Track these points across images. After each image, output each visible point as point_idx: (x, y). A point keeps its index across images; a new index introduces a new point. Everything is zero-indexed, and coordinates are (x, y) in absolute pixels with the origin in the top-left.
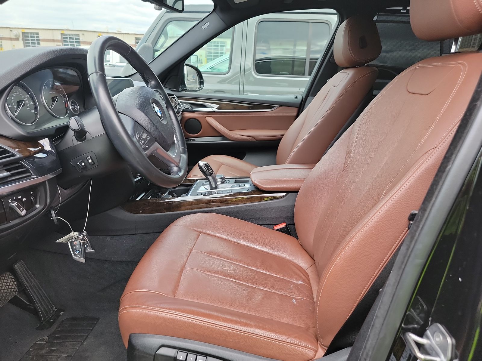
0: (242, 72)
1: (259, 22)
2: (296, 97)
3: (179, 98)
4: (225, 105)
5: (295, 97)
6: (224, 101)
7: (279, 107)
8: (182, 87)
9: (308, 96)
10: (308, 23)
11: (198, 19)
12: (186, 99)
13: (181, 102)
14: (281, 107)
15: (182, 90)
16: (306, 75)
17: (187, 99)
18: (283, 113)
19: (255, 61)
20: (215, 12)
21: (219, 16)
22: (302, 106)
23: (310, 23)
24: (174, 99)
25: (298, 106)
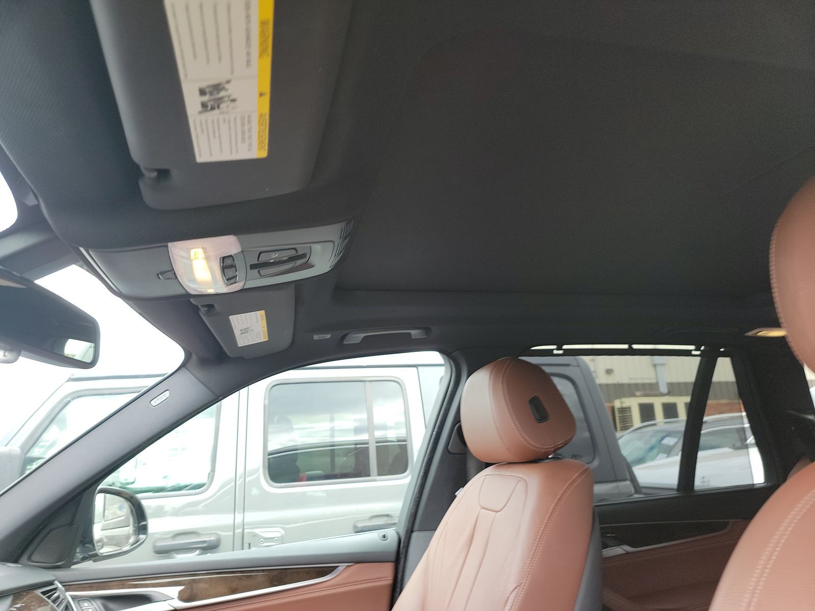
0: (239, 481)
1: (272, 386)
2: (384, 536)
3: (68, 586)
4: (206, 586)
5: (381, 537)
6: (203, 574)
7: (348, 566)
8: (81, 552)
9: (412, 531)
10: (362, 383)
11: (139, 390)
12: (91, 587)
13: (74, 598)
14: (352, 567)
15: (84, 559)
16: (373, 476)
17: (96, 585)
18: (361, 582)
19: (267, 454)
20: (186, 368)
21: (194, 376)
22: (402, 556)
23: (367, 383)
24: (49, 597)
25: (393, 558)
